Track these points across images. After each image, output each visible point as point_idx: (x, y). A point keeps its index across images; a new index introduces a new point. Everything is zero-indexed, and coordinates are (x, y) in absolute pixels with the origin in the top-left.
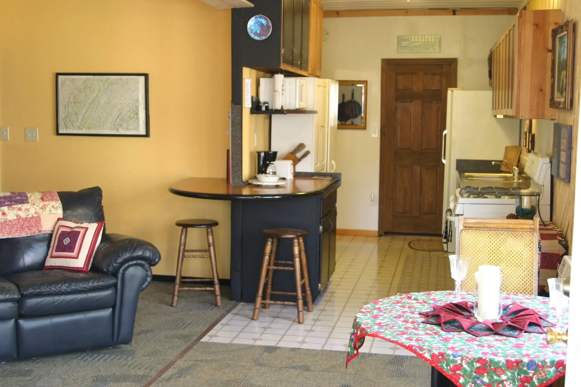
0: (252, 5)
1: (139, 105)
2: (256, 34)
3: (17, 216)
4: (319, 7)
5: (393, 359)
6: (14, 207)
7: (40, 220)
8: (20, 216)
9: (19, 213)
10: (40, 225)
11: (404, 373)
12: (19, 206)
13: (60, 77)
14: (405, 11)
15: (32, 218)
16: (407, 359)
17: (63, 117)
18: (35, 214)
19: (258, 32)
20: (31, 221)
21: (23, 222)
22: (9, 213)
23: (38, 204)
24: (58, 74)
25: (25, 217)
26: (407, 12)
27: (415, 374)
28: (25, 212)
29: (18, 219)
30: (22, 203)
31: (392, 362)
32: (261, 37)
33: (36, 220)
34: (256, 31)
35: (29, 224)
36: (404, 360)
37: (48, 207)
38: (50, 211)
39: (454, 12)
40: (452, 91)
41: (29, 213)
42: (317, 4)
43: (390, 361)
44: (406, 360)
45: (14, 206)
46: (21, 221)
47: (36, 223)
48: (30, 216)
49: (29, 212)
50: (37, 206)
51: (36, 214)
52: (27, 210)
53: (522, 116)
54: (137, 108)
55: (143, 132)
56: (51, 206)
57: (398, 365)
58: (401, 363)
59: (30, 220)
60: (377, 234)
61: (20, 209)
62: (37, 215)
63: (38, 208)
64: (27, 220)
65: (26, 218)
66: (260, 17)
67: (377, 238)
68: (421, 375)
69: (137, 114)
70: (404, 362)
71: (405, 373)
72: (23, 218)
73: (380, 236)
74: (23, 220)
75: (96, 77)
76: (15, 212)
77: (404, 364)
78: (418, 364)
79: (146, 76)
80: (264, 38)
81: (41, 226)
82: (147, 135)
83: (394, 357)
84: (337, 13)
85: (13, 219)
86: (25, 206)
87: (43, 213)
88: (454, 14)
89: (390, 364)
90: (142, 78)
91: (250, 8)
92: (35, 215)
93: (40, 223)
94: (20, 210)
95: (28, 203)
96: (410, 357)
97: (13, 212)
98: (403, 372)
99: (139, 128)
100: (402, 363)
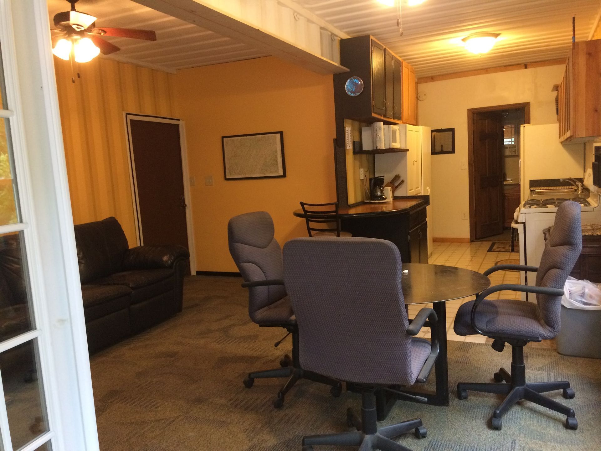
0: (347, 70)
1: (277, 155)
2: (352, 92)
4: (411, 71)
5: (461, 345)
11: (468, 360)
13: (225, 139)
14: (486, 70)
16: (474, 346)
17: (228, 167)
19: (354, 90)
24: (223, 137)
26: (487, 71)
27: (479, 360)
31: (460, 348)
32: (356, 94)
34: (352, 90)
36: (470, 347)
39: (526, 67)
40: (524, 126)
42: (408, 69)
43: (458, 347)
44: (472, 346)
53: (578, 135)
54: (276, 156)
55: (281, 173)
57: (464, 352)
58: (467, 350)
60: (469, 240)
66: (355, 79)
67: (469, 244)
68: (484, 362)
69: (276, 161)
70: (471, 349)
71: (470, 360)
73: (472, 241)
75: (248, 137)
77: (470, 350)
78: (483, 350)
79: (281, 133)
80: (358, 94)
82: (284, 176)
83: (462, 344)
84: (432, 79)
88: (526, 68)
89: (458, 351)
90: (278, 136)
91: (347, 72)
96: (477, 344)
98: (468, 358)
99: (278, 171)
100: (469, 350)
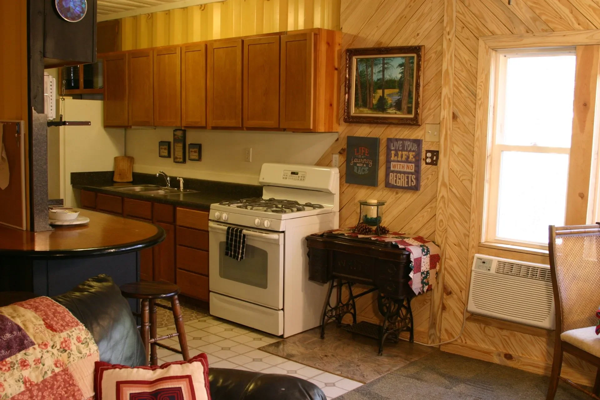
3: (25, 383)
6: (12, 362)
7: (71, 377)
8: (29, 381)
9: (26, 373)
10: (76, 389)
12: (20, 356)
15: (55, 376)
18: (57, 367)
20: (55, 387)
21: (40, 394)
22: (5, 380)
23: (51, 343)
25: (41, 379)
28: (38, 368)
29: (28, 389)
30: (23, 349)
33: (64, 380)
35: (53, 394)
37: (73, 344)
38: (80, 353)
41: (46, 368)
45: (8, 360)
46: (35, 393)
47: (65, 387)
48: (50, 374)
49: (44, 365)
50: (52, 347)
51: (58, 365)
52: (38, 361)
56: (75, 339)
59: (53, 385)
61: (24, 364)
62: (61, 369)
63: (55, 351)
64: (47, 386)
65: (44, 381)
72: (37, 385)
74: (39, 390)
76: (17, 373)
81: (79, 390)
85: (18, 392)
86: (32, 354)
87: (71, 359)
92: (57, 370)
93: (75, 385)
94: (25, 366)
95: (33, 344)
97: (12, 375)
